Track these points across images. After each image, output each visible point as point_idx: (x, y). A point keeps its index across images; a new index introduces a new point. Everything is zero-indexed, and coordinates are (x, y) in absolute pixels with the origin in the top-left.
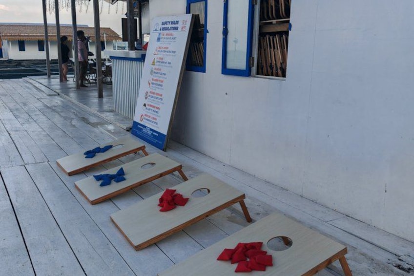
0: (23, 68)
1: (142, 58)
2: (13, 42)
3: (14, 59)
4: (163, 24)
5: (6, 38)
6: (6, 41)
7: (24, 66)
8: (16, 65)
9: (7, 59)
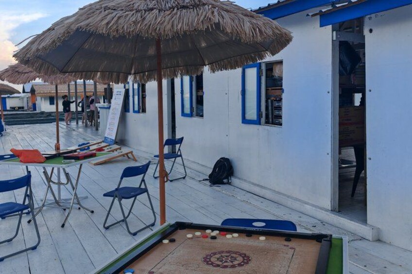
0: (53, 118)
1: (109, 108)
2: (45, 99)
3: (46, 111)
4: (117, 92)
5: (40, 95)
6: (40, 98)
7: (53, 117)
8: (48, 116)
9: (40, 112)
